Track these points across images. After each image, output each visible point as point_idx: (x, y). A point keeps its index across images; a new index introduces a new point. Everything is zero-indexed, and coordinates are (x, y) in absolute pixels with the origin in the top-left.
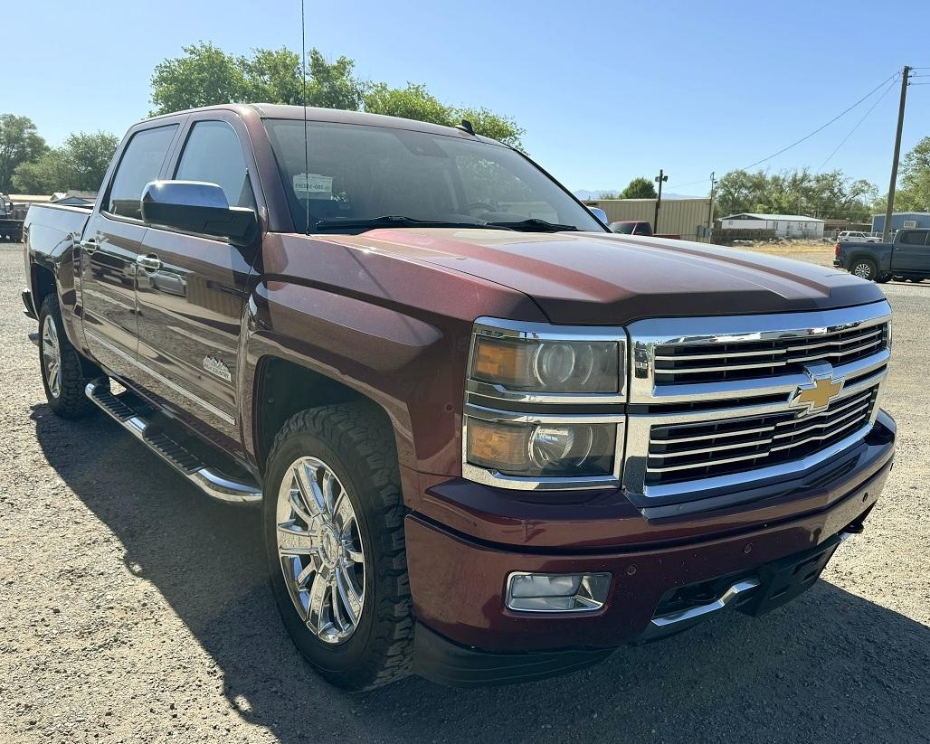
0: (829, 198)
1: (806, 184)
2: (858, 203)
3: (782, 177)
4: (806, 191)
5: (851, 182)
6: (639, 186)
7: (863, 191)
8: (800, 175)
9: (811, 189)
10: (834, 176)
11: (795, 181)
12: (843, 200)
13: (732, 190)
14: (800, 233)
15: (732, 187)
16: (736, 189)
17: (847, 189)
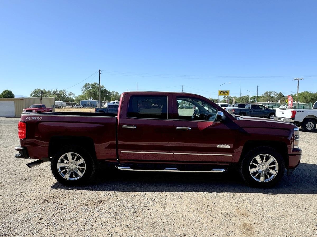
0: (63, 96)
1: (57, 93)
2: (70, 98)
3: (50, 91)
4: (57, 94)
5: (68, 92)
6: (7, 92)
7: (71, 95)
8: (55, 91)
9: (59, 94)
10: (63, 91)
11: (54, 92)
12: (67, 97)
13: (37, 94)
14: (60, 105)
15: (37, 93)
16: (38, 94)
17: (67, 94)
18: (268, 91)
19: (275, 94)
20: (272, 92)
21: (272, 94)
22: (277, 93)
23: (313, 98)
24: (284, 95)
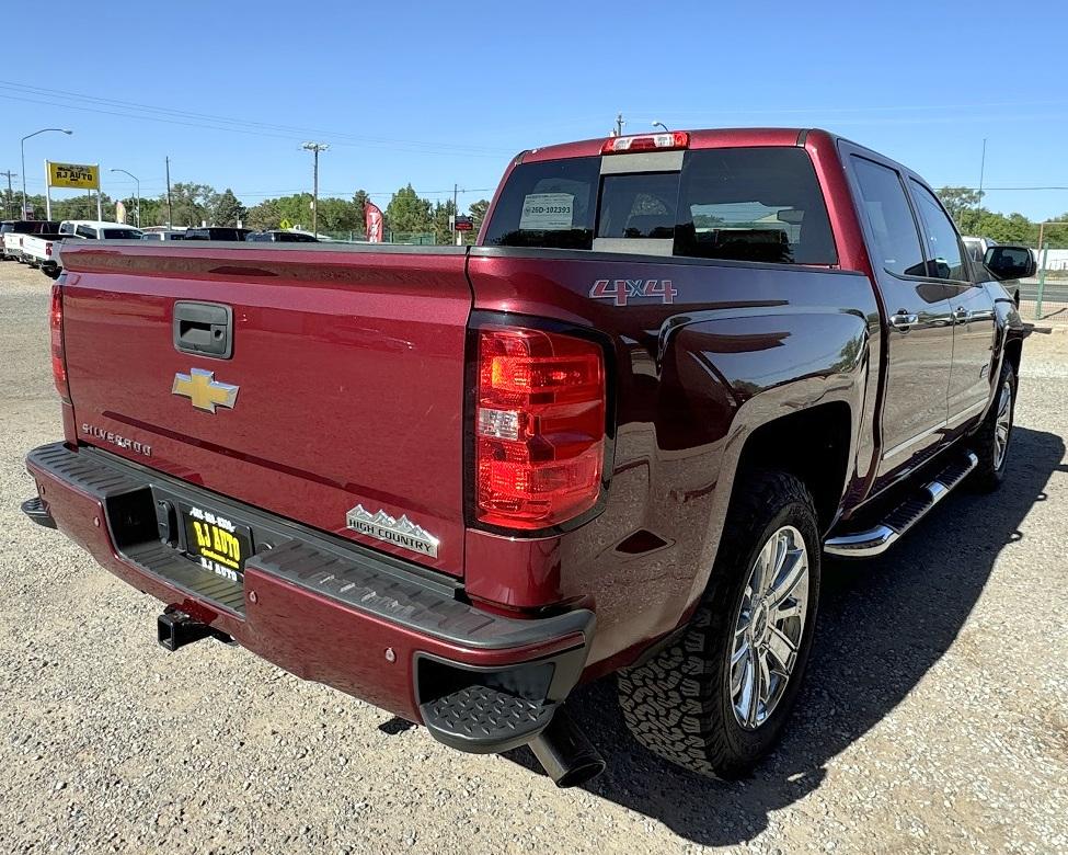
18: (184, 184)
19: (207, 196)
20: (198, 187)
21: (198, 195)
22: (218, 192)
23: (341, 215)
24: (240, 203)
